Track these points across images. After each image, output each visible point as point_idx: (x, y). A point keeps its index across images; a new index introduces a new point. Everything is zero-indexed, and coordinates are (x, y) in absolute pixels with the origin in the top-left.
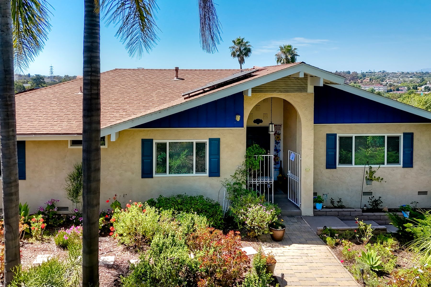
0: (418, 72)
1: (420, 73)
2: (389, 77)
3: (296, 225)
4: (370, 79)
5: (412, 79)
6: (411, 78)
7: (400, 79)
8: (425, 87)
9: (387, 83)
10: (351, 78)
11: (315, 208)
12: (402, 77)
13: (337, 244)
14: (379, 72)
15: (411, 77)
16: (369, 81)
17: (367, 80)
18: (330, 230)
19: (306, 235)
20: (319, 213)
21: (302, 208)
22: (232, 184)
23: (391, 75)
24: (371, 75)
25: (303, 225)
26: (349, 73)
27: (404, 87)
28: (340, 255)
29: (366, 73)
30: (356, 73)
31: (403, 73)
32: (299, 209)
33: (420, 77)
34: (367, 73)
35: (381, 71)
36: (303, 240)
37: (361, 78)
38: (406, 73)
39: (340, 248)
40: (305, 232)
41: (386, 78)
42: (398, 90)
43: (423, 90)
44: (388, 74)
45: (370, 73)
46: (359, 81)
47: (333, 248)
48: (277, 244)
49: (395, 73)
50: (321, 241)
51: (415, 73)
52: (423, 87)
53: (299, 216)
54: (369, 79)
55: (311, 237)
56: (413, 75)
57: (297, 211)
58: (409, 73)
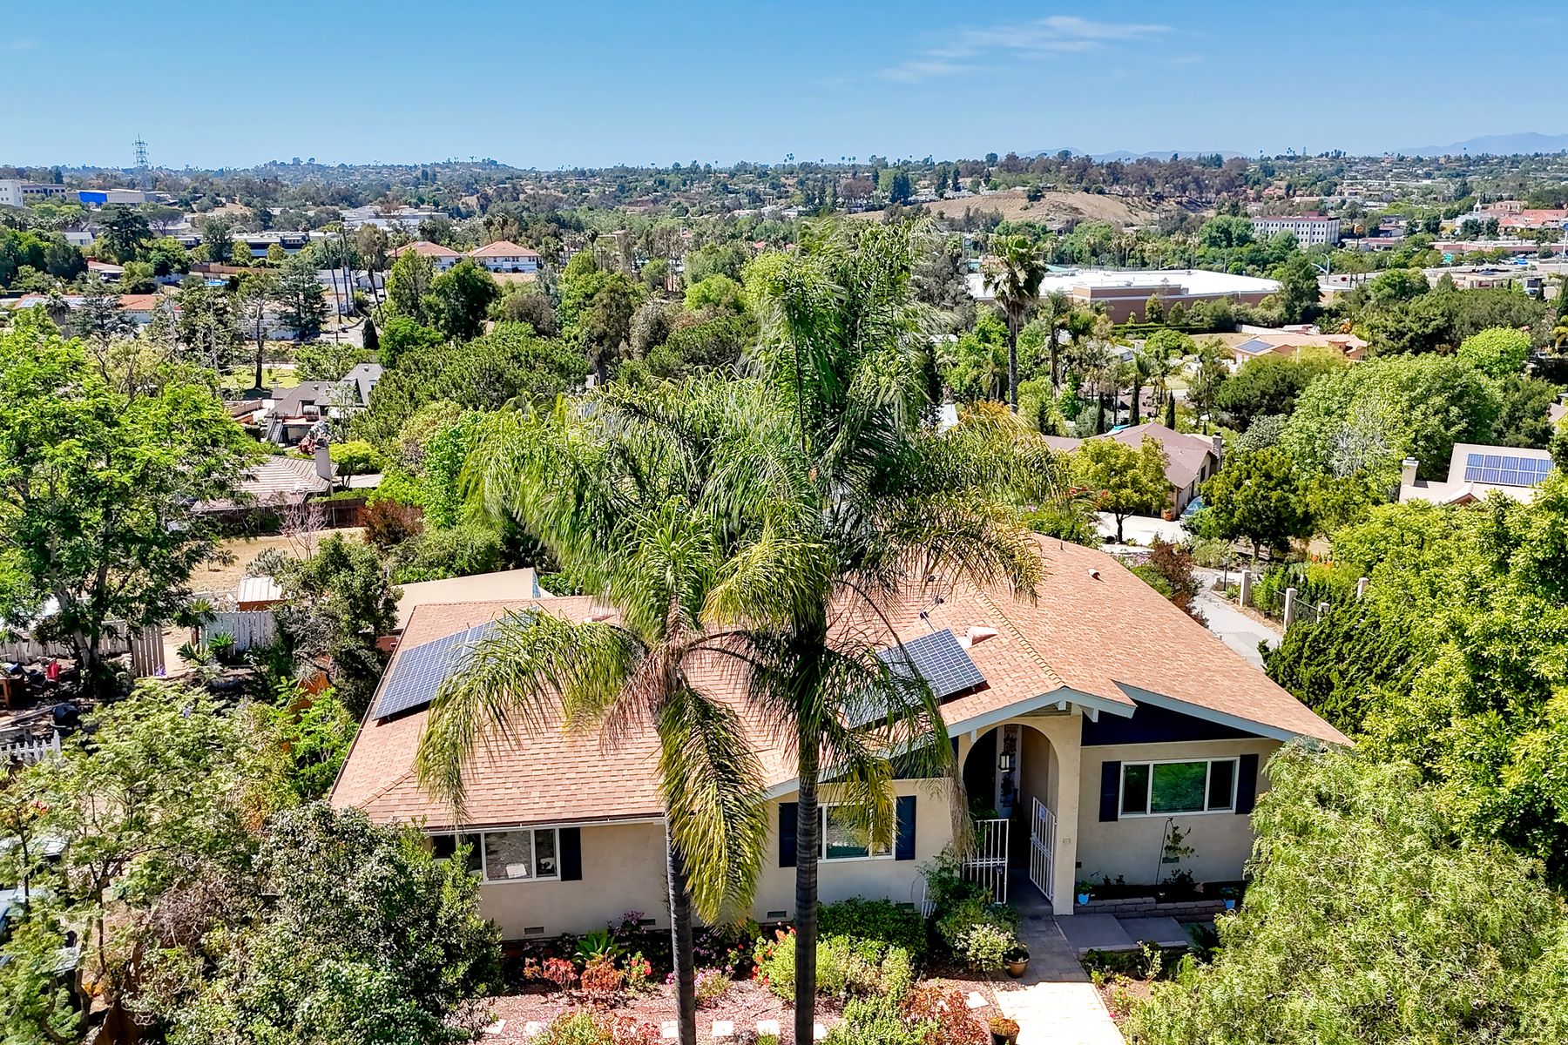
0: (1453, 157)
1: (1458, 159)
2: (1353, 174)
3: (1045, 939)
4: (1289, 187)
5: (1428, 182)
6: (1425, 178)
7: (1388, 185)
8: (1466, 224)
9: (1344, 202)
10: (1223, 185)
11: (1076, 900)
12: (1397, 176)
13: (1107, 980)
14: (1322, 156)
15: (1428, 176)
16: (1282, 192)
17: (1278, 188)
18: (1098, 953)
19: (1060, 962)
20: (1084, 909)
21: (1055, 903)
22: (936, 871)
23: (1359, 167)
24: (1292, 167)
25: (1056, 938)
26: (1217, 161)
27: (1399, 218)
28: (1109, 1002)
29: (1278, 158)
30: (1242, 163)
31: (1402, 159)
32: (1049, 903)
33: (1458, 175)
34: (1279, 162)
35: (1327, 154)
36: (1056, 973)
37: (1256, 183)
38: (1414, 161)
39: (1112, 987)
40: (1058, 954)
41: (1343, 178)
42: (1376, 232)
43: (1458, 231)
44: (1351, 163)
45: (1291, 159)
46: (1251, 193)
47: (1102, 987)
48: (1015, 984)
49: (1374, 161)
50: (1083, 975)
51: (1442, 160)
52: (1460, 220)
53: (1049, 918)
54: (1284, 184)
55: (1068, 965)
56: (1433, 167)
57: (1046, 907)
58: (1422, 160)
